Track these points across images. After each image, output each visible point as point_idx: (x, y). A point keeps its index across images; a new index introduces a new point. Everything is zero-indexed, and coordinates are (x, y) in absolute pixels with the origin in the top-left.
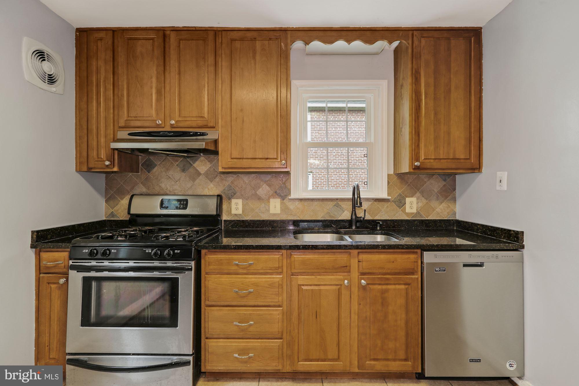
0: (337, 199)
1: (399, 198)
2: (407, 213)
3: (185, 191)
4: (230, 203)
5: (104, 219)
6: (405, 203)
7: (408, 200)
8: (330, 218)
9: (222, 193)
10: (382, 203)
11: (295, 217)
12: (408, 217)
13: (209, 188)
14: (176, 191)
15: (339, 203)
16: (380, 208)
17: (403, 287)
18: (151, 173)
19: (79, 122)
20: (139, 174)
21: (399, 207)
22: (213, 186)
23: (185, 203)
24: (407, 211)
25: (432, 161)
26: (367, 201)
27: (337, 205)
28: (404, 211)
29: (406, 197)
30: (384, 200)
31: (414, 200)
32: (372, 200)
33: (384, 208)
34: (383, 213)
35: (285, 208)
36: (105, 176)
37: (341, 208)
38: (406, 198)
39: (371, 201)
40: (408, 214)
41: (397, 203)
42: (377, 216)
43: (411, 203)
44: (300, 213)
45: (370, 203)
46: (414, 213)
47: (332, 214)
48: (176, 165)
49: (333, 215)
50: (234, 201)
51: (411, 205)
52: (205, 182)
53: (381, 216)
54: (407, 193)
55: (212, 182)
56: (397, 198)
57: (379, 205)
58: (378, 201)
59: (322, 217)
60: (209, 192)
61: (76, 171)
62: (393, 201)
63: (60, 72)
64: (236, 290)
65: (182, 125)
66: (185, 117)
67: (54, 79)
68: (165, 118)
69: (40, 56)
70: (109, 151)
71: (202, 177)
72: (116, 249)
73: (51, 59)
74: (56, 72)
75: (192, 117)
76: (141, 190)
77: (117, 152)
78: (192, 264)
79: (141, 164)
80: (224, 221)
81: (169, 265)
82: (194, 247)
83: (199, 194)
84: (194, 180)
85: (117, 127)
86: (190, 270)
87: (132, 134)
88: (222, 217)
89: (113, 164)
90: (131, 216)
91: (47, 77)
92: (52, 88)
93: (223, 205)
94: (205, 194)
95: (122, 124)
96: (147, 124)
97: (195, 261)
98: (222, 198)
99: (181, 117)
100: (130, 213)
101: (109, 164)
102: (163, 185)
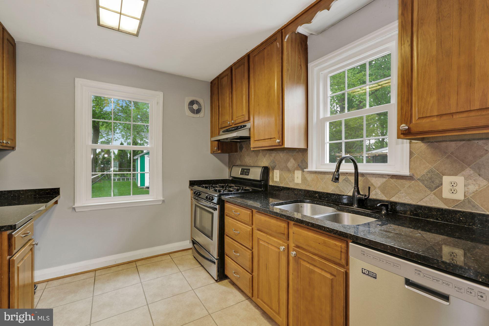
0: (347, 173)
1: (429, 175)
2: (446, 199)
3: (254, 164)
4: (273, 173)
5: (228, 178)
6: (442, 184)
7: (446, 180)
8: (339, 192)
9: (269, 166)
10: (402, 181)
11: (311, 188)
12: (446, 205)
13: (263, 161)
14: (250, 164)
15: (349, 177)
16: (398, 188)
17: (329, 276)
18: (242, 152)
20: (238, 153)
21: (430, 188)
22: (265, 160)
23: (249, 171)
24: (444, 196)
25: (435, 119)
26: (381, 177)
27: (346, 180)
28: (439, 195)
29: (444, 175)
30: (405, 177)
31: (460, 180)
32: (387, 176)
33: (404, 188)
34: (403, 195)
35: (304, 179)
36: (228, 155)
37: (350, 183)
38: (442, 177)
39: (386, 178)
40: (446, 201)
41: (426, 182)
42: (394, 198)
43: (453, 184)
44: (314, 184)
45: (384, 180)
46: (459, 200)
47: (341, 189)
49: (343, 190)
50: (275, 171)
51: (452, 187)
53: (400, 198)
54: (445, 170)
55: (265, 157)
56: (426, 175)
57: (397, 183)
58: (396, 179)
59: (332, 191)
60: (263, 164)
62: (418, 179)
63: (202, 106)
64: (234, 229)
65: (237, 122)
66: (238, 117)
67: (198, 111)
68: (232, 120)
69: (192, 103)
70: (216, 142)
71: (261, 154)
72: (200, 193)
73: (197, 103)
74: (200, 108)
75: (240, 116)
76: (239, 163)
77: (220, 142)
78: (217, 207)
79: (238, 148)
80: (269, 185)
81: (212, 205)
82: (219, 197)
83: (259, 166)
84: (257, 156)
85: (220, 129)
86: (216, 210)
87: (223, 132)
88: (269, 183)
89: (218, 149)
90: (232, 178)
91: (195, 112)
92: (198, 115)
93: (270, 174)
94: (261, 166)
95: (220, 127)
96: (226, 125)
97: (219, 205)
98: (269, 169)
99: (236, 117)
100: (231, 176)
101: (216, 149)
102: (246, 160)
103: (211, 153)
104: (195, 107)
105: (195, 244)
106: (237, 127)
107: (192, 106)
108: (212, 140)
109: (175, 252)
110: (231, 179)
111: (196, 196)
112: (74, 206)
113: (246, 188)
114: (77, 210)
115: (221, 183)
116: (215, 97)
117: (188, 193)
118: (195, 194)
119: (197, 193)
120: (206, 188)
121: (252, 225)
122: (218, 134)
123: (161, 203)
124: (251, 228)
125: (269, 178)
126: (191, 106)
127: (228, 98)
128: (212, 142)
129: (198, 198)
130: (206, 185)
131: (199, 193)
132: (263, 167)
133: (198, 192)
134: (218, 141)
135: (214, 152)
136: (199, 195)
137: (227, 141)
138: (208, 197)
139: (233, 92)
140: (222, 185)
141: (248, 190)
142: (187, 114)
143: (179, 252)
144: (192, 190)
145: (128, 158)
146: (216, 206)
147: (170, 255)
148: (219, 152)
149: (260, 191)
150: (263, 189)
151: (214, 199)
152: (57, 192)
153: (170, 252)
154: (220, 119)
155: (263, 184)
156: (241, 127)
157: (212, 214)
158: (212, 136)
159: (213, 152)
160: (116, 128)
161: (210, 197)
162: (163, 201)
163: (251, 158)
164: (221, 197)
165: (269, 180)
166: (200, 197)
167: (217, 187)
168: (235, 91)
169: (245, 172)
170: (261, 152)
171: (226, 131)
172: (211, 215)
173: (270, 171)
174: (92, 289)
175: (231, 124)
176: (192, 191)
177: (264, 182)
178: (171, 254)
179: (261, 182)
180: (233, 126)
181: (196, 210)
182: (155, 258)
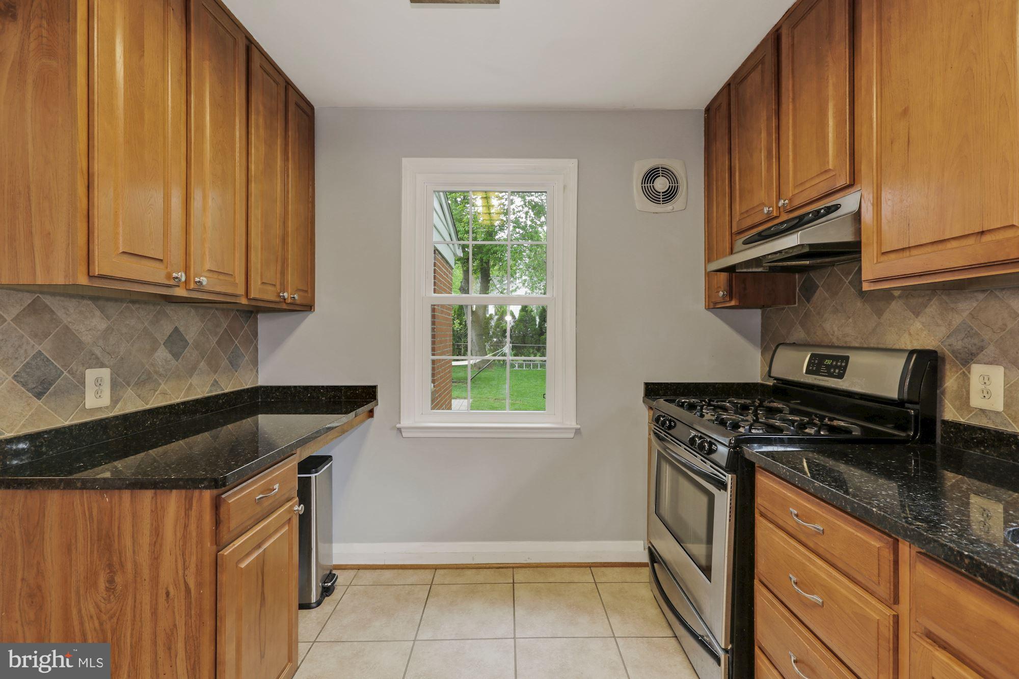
3: (863, 339)
4: (966, 376)
5: (760, 381)
9: (945, 346)
13: (912, 332)
14: (848, 339)
18: (811, 302)
19: (708, 239)
20: (796, 305)
22: (921, 326)
23: (843, 364)
36: (760, 312)
48: (847, 282)
50: (977, 370)
52: (902, 317)
55: (917, 315)
60: (911, 342)
61: (705, 308)
63: (680, 181)
64: (794, 579)
65: (797, 202)
66: (801, 184)
67: (670, 195)
68: (779, 198)
69: (651, 175)
70: (724, 276)
71: (896, 305)
72: (674, 422)
73: (666, 172)
74: (674, 185)
75: (812, 178)
76: (799, 334)
77: (734, 274)
78: (729, 478)
79: (798, 289)
80: (944, 422)
81: (707, 468)
82: (734, 448)
83: (889, 347)
84: (879, 313)
85: (733, 235)
86: (725, 489)
87: (745, 243)
88: (942, 411)
89: (730, 294)
90: (775, 381)
91: (661, 197)
92: (669, 207)
93: (947, 378)
94: (903, 347)
95: (734, 230)
96: (758, 219)
97: (735, 476)
98: (943, 360)
99: (795, 187)
100: (772, 375)
101: (724, 295)
102: (827, 326)
103: (708, 308)
104: (661, 184)
105: (656, 562)
106: (801, 218)
107: (651, 185)
108: (708, 270)
109: (606, 565)
110: (772, 384)
111: (662, 430)
112: (398, 426)
113: (835, 423)
114: (404, 435)
115: (738, 396)
116: (720, 146)
117: (642, 415)
118: (658, 423)
119: (664, 423)
120: (692, 407)
121: (896, 600)
122: (728, 250)
123: (572, 436)
124: (889, 612)
125: (943, 393)
126: (649, 185)
127: (764, 135)
128: (709, 275)
129: (667, 437)
130: (692, 400)
131: (670, 421)
132: (912, 352)
133: (668, 420)
134: (730, 270)
135: (716, 303)
136: (670, 427)
137: (760, 270)
138: (698, 441)
139: (784, 107)
140: (742, 401)
141: (847, 431)
142: (638, 206)
143: (615, 568)
144: (651, 408)
145: (536, 325)
146: (725, 476)
147: (592, 568)
148: (733, 303)
149: (903, 442)
150: (915, 434)
151: (715, 451)
152: (373, 393)
153: (592, 563)
154: (737, 207)
155: (916, 416)
156: (817, 215)
157: (711, 498)
158: (709, 259)
159: (712, 306)
160: (515, 268)
161: (702, 443)
162: (578, 432)
163: (851, 320)
164: (741, 448)
165: (942, 400)
166: (672, 434)
167: (725, 409)
168: (791, 100)
169: (828, 367)
170: (900, 297)
171: (757, 237)
172: (704, 500)
173: (948, 367)
174: (418, 617)
175: (775, 214)
176: (652, 412)
177: (917, 407)
178: (594, 568)
179: (903, 406)
180: (784, 217)
181: (660, 467)
182: (558, 568)
